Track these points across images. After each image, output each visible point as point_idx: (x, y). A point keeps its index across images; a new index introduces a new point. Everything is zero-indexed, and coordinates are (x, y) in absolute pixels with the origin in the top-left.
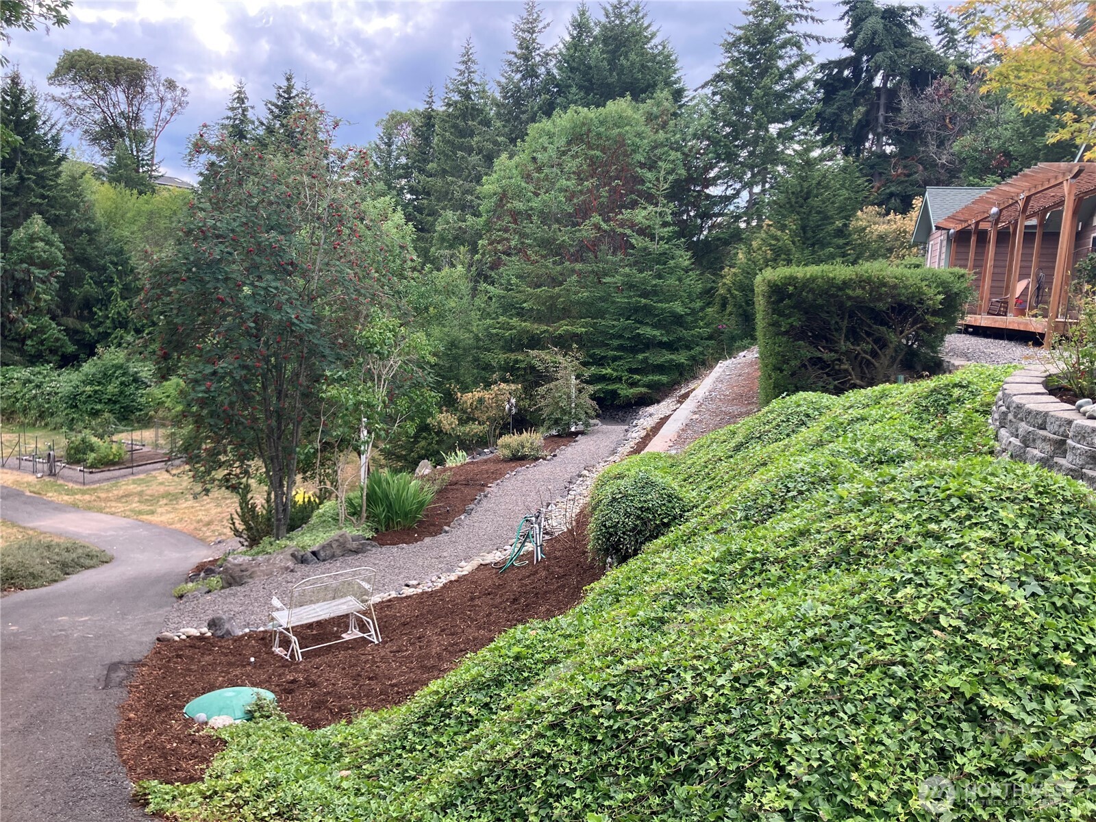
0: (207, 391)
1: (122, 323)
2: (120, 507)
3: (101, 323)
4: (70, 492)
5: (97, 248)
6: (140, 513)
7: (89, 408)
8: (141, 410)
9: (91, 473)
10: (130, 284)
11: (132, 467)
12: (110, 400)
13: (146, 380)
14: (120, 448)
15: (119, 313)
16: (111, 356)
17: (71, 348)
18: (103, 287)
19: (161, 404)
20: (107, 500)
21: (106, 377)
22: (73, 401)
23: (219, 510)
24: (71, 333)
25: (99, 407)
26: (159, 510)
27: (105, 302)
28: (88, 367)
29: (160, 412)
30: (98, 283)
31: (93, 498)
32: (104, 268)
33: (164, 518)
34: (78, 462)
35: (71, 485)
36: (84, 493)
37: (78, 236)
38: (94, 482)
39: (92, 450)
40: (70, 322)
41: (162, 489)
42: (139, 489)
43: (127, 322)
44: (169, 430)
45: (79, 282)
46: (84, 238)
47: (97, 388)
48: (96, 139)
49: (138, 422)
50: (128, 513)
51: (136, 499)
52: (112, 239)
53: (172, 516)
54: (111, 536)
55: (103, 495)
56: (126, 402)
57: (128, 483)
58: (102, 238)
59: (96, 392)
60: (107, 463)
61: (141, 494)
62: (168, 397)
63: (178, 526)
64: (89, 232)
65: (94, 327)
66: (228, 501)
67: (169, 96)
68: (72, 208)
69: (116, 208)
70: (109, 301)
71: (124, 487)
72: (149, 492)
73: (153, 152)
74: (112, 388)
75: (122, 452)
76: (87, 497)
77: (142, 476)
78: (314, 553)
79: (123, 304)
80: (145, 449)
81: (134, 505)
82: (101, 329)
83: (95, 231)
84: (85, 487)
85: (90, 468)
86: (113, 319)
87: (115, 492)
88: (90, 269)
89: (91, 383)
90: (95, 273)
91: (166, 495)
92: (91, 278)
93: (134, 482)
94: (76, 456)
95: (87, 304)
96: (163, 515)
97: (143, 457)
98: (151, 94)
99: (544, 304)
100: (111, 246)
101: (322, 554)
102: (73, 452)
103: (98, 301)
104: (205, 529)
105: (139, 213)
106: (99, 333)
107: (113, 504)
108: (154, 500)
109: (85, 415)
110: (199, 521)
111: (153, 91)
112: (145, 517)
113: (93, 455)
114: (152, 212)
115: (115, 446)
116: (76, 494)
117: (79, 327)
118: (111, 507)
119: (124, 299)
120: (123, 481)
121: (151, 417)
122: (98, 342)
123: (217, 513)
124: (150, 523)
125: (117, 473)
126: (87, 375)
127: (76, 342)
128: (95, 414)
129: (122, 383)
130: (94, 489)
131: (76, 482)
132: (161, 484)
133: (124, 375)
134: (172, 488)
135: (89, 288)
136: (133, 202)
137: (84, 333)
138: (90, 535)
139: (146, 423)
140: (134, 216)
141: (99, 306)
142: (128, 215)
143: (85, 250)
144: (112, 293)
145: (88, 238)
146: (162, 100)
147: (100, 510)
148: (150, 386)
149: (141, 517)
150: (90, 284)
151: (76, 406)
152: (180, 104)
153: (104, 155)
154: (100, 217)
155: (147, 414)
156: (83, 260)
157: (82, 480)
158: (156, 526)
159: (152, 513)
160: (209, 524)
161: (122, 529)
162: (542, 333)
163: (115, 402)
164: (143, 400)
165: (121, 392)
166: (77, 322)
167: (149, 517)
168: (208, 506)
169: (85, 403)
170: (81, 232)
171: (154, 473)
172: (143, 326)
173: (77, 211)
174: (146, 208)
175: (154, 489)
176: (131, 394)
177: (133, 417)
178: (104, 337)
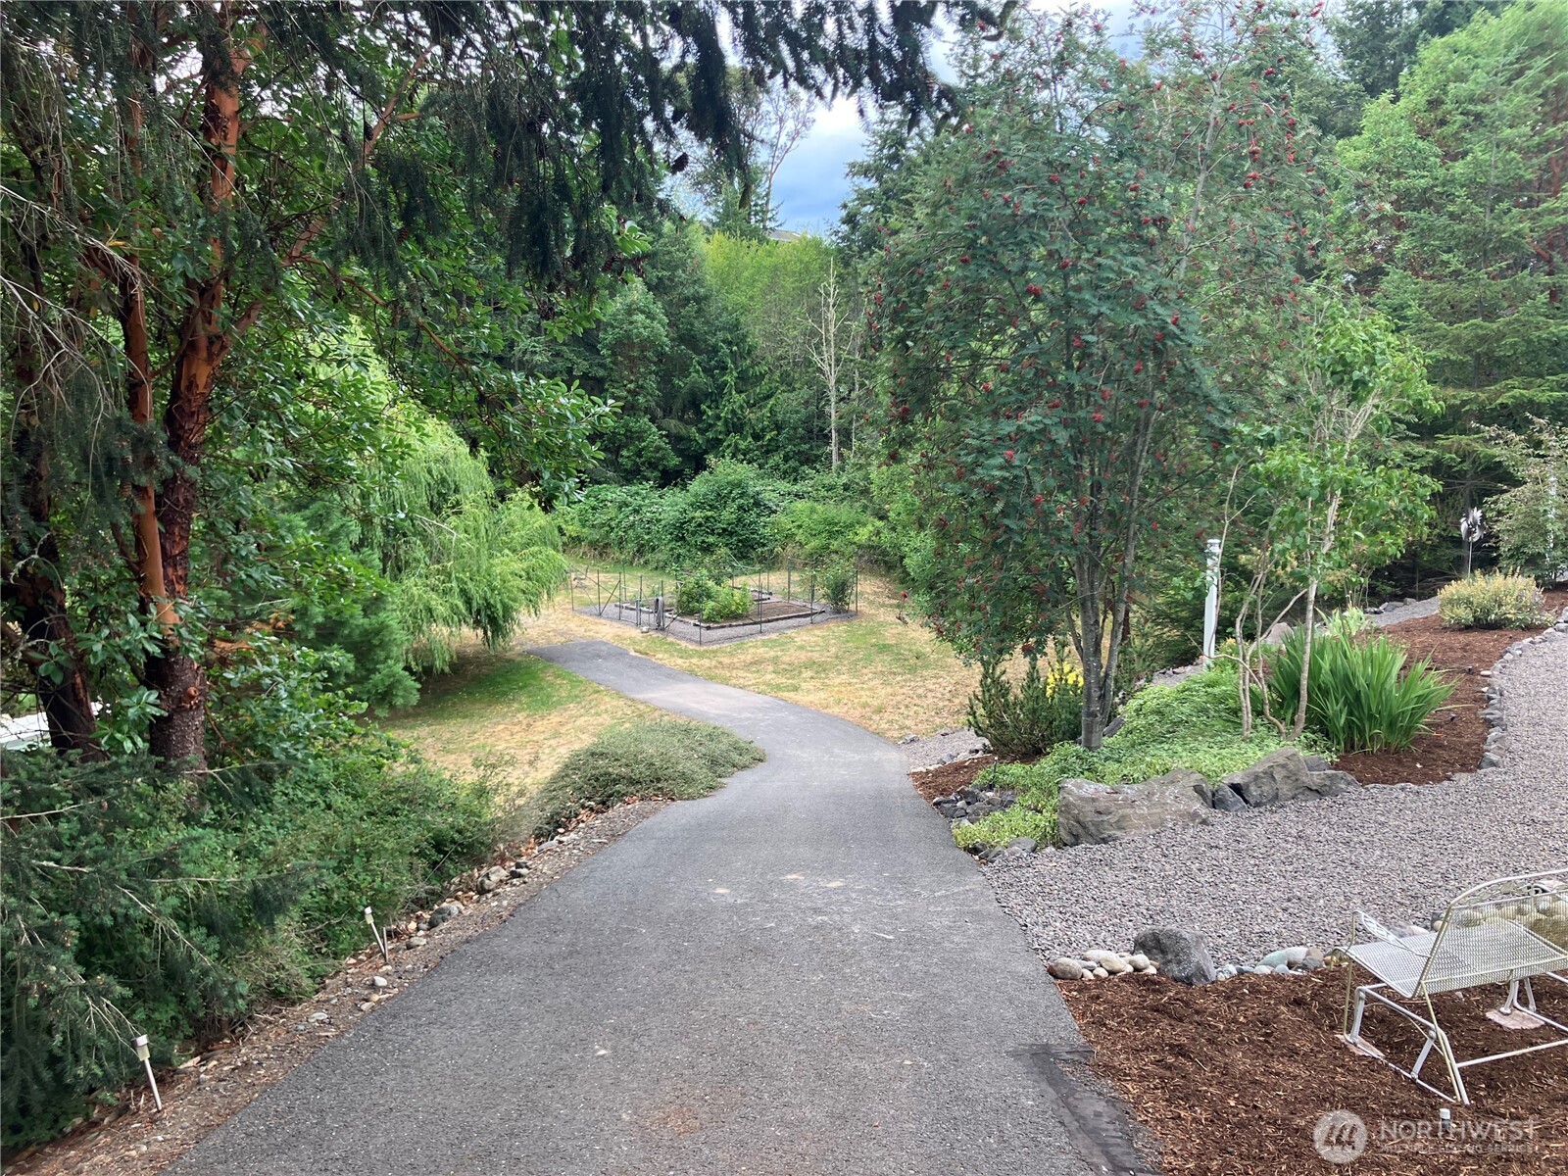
0: (1008, 466)
1: (737, 426)
2: (750, 678)
3: (711, 426)
4: (684, 654)
5: (707, 322)
6: (778, 688)
7: (700, 540)
8: (764, 545)
9: (708, 628)
10: (747, 370)
11: (760, 623)
12: (724, 530)
13: (771, 504)
14: (745, 596)
15: (733, 412)
16: (725, 469)
17: (674, 461)
18: (713, 377)
19: (790, 536)
20: (731, 667)
21: (720, 499)
22: (680, 532)
23: (889, 690)
24: (675, 440)
25: (711, 539)
26: (804, 685)
27: (717, 395)
28: (698, 485)
29: (788, 549)
30: (708, 371)
31: (714, 663)
32: (715, 350)
33: (811, 698)
34: (691, 613)
35: (683, 644)
36: (701, 656)
37: (684, 306)
38: (711, 642)
39: (709, 597)
40: (673, 424)
41: (803, 656)
42: (772, 654)
43: (742, 425)
44: (809, 572)
45: (684, 371)
46: (692, 307)
47: (709, 514)
48: (699, 183)
49: (760, 562)
50: (762, 687)
51: (770, 668)
52: (725, 309)
53: (822, 695)
54: (748, 719)
55: (726, 660)
56: (745, 534)
57: (757, 645)
58: (712, 309)
59: (707, 518)
60: (730, 616)
61: (775, 661)
62: (800, 527)
63: (836, 710)
64: (698, 299)
65: (702, 432)
66: (899, 678)
67: (790, 113)
68: (676, 267)
69: (729, 265)
70: (721, 394)
71: (752, 650)
72: (786, 659)
73: (767, 195)
74: (728, 514)
75: (747, 601)
76: (706, 662)
77: (774, 636)
78: (1237, 788)
79: (739, 399)
80: (774, 599)
81: (769, 677)
82: (710, 435)
83: (706, 298)
84: (702, 649)
85: (706, 621)
86: (726, 419)
87: (742, 657)
88: (698, 352)
89: (701, 507)
90: (704, 357)
91: (810, 664)
92: (699, 364)
93: (764, 644)
94: (689, 605)
95: (694, 402)
96: (810, 694)
97: (774, 609)
98: (768, 112)
99: (1468, 351)
100: (725, 318)
101: (1254, 791)
102: (685, 598)
103: (708, 395)
104: (876, 717)
105: (759, 270)
106: (708, 441)
107: (741, 673)
108: (793, 670)
109: (694, 550)
110: (865, 705)
111: (770, 109)
112: (786, 694)
113: (711, 604)
114: (776, 268)
115: (737, 594)
116: (691, 657)
117: (683, 432)
118: (738, 677)
119: (740, 392)
120: (749, 642)
121: (777, 555)
122: (706, 452)
123: (887, 695)
124: (796, 704)
125: (741, 630)
126: (696, 495)
127: (679, 453)
128: (707, 549)
129: (740, 507)
130: (714, 652)
131: (691, 640)
132: (801, 648)
133: (742, 495)
134: (816, 655)
135: (697, 377)
136: (751, 255)
137: (690, 440)
138: (720, 716)
139: (771, 563)
140: (753, 275)
141: (708, 403)
142: (746, 274)
143: (692, 325)
144: (725, 383)
145: (696, 308)
146: (781, 120)
147: (725, 681)
148: (775, 512)
149: (780, 694)
150: (697, 372)
151: (683, 538)
152: (804, 124)
153: (708, 204)
154: (710, 280)
155: (772, 551)
156: (688, 339)
157: (697, 638)
158: (805, 708)
159: (796, 689)
160: (879, 710)
161: (759, 710)
162: (1464, 403)
163: (731, 534)
164: (767, 531)
165: (739, 520)
166: (681, 425)
167: (792, 695)
168: (871, 683)
169: (694, 534)
170: (687, 300)
171: (789, 632)
172: (763, 430)
173: (684, 271)
174: (768, 261)
175: (792, 655)
176: (751, 523)
177: (753, 555)
178: (715, 445)
